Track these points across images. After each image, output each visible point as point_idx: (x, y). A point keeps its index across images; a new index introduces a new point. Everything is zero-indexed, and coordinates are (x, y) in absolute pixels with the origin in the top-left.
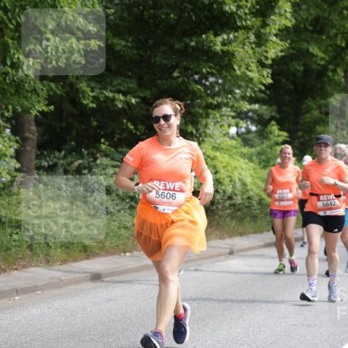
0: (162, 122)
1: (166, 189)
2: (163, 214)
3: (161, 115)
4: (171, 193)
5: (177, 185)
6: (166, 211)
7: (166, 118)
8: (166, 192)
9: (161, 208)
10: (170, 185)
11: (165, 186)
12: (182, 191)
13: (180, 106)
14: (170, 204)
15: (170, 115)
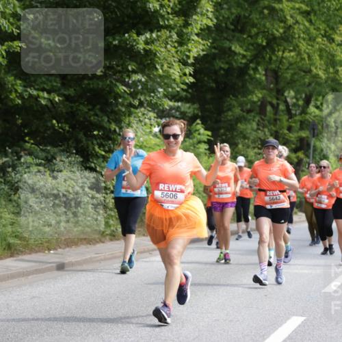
0: (172, 139)
1: (169, 191)
2: (168, 210)
3: (171, 134)
4: (174, 193)
5: (179, 187)
6: (170, 208)
7: (175, 136)
8: (170, 193)
9: (166, 206)
10: (172, 187)
11: (169, 188)
12: (182, 191)
14: (172, 202)
15: (179, 135)
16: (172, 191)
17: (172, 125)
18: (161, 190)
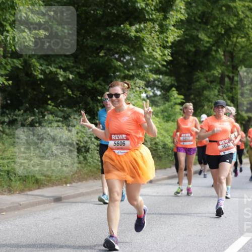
2: (118, 155)
3: (114, 93)
5: (124, 136)
7: (117, 95)
11: (118, 138)
12: (127, 139)
13: (128, 84)
15: (120, 94)
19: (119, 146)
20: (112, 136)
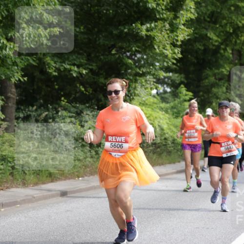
0: (114, 95)
1: (116, 142)
2: (115, 158)
3: (113, 90)
4: (120, 144)
5: (123, 138)
6: (116, 156)
7: (117, 92)
9: (113, 154)
10: (119, 139)
11: (116, 140)
12: (126, 142)
13: (126, 82)
14: (119, 152)
15: (119, 91)
16: (119, 142)
17: (113, 82)
18: (110, 141)
19: (116, 148)
20: (109, 137)
